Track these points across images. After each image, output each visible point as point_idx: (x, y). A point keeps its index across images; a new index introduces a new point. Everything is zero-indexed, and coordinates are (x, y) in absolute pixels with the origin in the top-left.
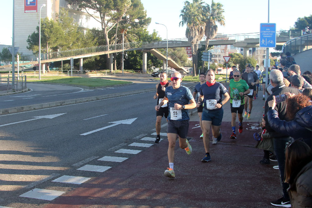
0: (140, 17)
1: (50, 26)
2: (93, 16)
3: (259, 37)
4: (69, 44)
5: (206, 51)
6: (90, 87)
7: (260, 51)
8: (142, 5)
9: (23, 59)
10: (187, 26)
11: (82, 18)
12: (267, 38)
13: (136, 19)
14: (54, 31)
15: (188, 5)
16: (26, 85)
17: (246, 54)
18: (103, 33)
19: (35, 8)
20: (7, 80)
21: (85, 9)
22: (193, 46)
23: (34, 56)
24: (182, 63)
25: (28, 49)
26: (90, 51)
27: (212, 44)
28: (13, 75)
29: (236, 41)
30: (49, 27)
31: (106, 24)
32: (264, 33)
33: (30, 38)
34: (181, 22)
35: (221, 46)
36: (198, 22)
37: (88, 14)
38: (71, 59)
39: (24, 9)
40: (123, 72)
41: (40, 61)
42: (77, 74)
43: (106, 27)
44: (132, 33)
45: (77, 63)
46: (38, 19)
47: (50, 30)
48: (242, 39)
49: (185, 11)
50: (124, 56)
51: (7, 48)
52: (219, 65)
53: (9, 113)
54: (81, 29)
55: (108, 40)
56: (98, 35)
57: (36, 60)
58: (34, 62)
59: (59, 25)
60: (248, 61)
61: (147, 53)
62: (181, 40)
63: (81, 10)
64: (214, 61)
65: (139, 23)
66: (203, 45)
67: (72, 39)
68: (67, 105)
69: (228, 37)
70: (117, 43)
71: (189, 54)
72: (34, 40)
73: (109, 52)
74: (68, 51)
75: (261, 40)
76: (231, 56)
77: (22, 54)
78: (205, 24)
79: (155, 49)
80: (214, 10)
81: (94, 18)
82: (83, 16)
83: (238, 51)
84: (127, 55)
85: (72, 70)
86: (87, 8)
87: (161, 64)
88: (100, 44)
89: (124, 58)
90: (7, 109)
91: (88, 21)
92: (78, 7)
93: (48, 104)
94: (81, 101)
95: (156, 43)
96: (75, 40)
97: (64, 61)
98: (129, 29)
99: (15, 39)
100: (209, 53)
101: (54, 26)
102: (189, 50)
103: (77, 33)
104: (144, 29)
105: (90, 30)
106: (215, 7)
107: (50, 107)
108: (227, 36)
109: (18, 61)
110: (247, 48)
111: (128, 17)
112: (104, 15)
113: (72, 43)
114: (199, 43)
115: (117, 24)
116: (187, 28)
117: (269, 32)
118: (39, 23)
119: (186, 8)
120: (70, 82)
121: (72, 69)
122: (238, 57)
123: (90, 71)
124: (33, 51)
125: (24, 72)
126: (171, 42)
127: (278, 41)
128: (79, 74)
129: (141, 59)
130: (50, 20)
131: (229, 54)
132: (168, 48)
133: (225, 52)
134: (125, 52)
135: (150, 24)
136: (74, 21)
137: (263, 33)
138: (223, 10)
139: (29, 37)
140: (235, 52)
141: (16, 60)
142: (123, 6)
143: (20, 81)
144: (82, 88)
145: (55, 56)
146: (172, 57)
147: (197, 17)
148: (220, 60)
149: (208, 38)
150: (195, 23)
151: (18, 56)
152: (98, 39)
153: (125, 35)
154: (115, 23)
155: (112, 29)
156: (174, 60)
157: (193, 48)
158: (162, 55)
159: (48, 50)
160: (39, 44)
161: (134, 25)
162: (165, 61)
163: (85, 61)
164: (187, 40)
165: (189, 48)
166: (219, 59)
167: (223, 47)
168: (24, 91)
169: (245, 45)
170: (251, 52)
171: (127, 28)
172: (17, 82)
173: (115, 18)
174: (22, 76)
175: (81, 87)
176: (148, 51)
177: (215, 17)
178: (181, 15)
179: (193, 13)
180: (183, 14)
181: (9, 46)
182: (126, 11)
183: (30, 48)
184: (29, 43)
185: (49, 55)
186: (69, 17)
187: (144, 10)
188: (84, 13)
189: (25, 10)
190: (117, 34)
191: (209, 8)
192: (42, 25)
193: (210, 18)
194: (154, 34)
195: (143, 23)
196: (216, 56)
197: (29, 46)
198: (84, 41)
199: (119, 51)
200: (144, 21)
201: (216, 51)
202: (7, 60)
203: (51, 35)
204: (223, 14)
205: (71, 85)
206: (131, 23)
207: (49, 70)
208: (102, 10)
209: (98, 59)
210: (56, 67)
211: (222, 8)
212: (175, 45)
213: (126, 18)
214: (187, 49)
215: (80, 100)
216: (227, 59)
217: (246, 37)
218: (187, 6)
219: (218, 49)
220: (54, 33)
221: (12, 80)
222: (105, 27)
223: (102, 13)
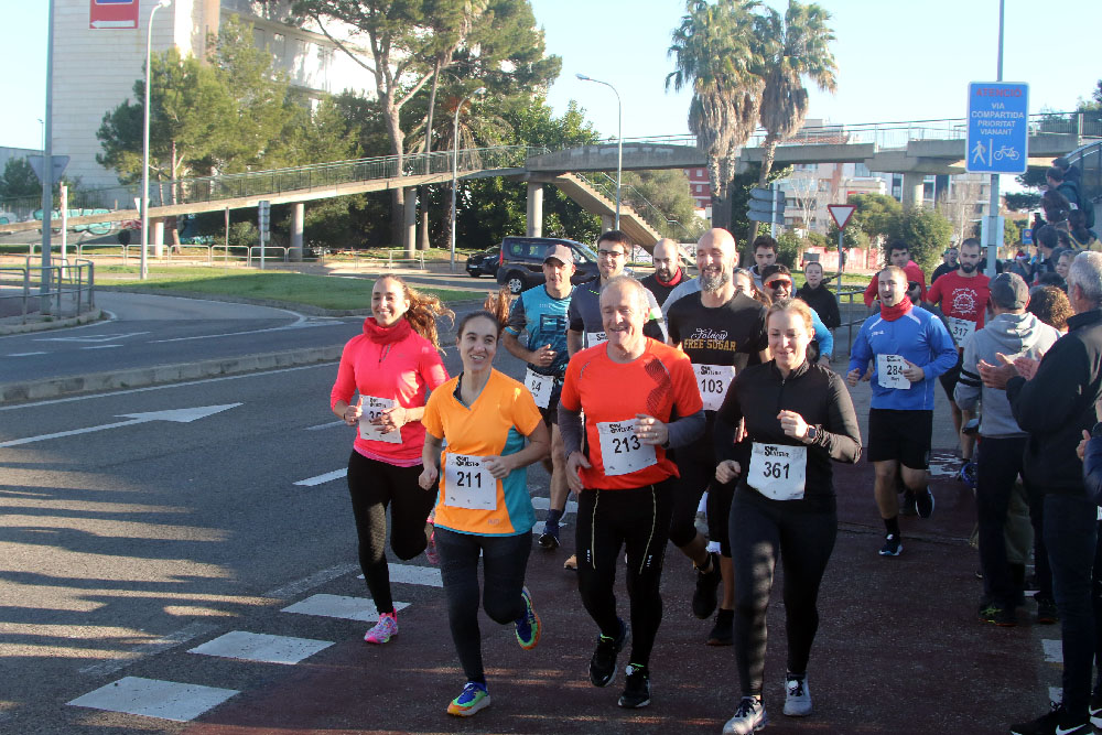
0: (521, 52)
1: (185, 81)
2: (347, 46)
3: (964, 136)
4: (255, 148)
5: (764, 187)
6: (332, 309)
7: (965, 188)
8: (527, 9)
9: (82, 201)
10: (695, 89)
11: (305, 54)
12: (995, 137)
13: (504, 62)
14: (199, 98)
15: (699, 10)
16: (91, 295)
17: (910, 196)
18: (380, 110)
19: (131, 13)
20: (22, 278)
21: (317, 18)
22: (716, 164)
23: (124, 190)
24: (672, 227)
25: (101, 166)
26: (333, 177)
27: (784, 159)
28: (46, 260)
29: (876, 151)
30: (182, 84)
31: (394, 76)
32: (983, 119)
33: (109, 125)
34: (672, 75)
35: (819, 165)
36: (736, 77)
37: (327, 39)
38: (262, 206)
39: (88, 17)
40: (452, 256)
41: (143, 208)
42: (282, 260)
43: (394, 90)
44: (488, 111)
45: (284, 219)
46: (138, 53)
47: (184, 94)
48: (897, 141)
49: (687, 34)
50: (459, 196)
51: (25, 160)
52: (810, 239)
53: (27, 400)
54: (299, 92)
55: (399, 136)
56: (361, 117)
57: (130, 207)
58: (124, 212)
59: (219, 77)
60: (920, 223)
61: (544, 186)
62: (671, 143)
63: (300, 22)
64: (790, 222)
65: (517, 74)
66: (754, 163)
67: (265, 131)
68: (244, 373)
69: (845, 134)
70: (434, 148)
71: (699, 194)
72: (123, 131)
73: (402, 182)
74: (250, 173)
75: (972, 145)
76: (856, 204)
77: (77, 181)
78: (762, 84)
79: (574, 172)
80: (795, 32)
81: (350, 55)
82: (307, 45)
83: (882, 186)
84: (467, 193)
85: (263, 247)
86: (323, 18)
87: (594, 231)
88: (370, 151)
89: (459, 205)
90: (21, 383)
91: (329, 66)
92: (290, 12)
93: (175, 369)
94: (298, 361)
95: (577, 152)
96: (275, 133)
97: (233, 212)
98: (478, 96)
99: (55, 126)
100: (775, 193)
101: (199, 82)
102: (699, 179)
103: (284, 107)
104: (532, 100)
105: (334, 99)
106: (800, 22)
107: (181, 381)
108: (844, 128)
109: (65, 210)
110: (915, 175)
111: (476, 51)
112: (386, 44)
113: (263, 147)
114: (736, 153)
115: (432, 79)
116: (695, 98)
117: (1002, 115)
118: (144, 69)
119: (691, 22)
120: (257, 288)
121: (263, 244)
122: (881, 208)
123: (334, 253)
124: (119, 171)
125: (84, 248)
126: (633, 150)
127: (1033, 152)
128: (291, 261)
129: (519, 210)
130: (184, 57)
131: (849, 198)
132: (623, 169)
133: (834, 190)
134: (463, 182)
135: (557, 80)
136: (272, 63)
137: (977, 119)
138: (831, 31)
139: (105, 120)
140: (871, 191)
141: (57, 206)
142: (455, 10)
143: (69, 283)
144: (303, 313)
145: (200, 193)
146: (636, 206)
147: (732, 58)
148: (814, 220)
149: (771, 137)
150: (725, 78)
151: (64, 190)
152: (362, 134)
153: (464, 120)
154: (426, 73)
155: (415, 96)
156: (643, 215)
157: (717, 172)
158: (598, 196)
159: (176, 167)
160: (142, 145)
161: (498, 83)
162: (609, 220)
163: (313, 215)
164: (693, 142)
165: (700, 173)
166: (812, 214)
167: (827, 169)
168: (83, 318)
169: (911, 164)
170: (932, 190)
171: (469, 93)
172: (60, 286)
173: (425, 57)
174: (79, 263)
175: (294, 310)
176: (548, 180)
177: (801, 59)
178: (675, 48)
179: (716, 42)
180: (681, 44)
181: (32, 154)
182: (468, 29)
183: (108, 162)
184: (105, 141)
185: (180, 190)
186: (257, 50)
187: (536, 29)
188: (312, 36)
189: (92, 21)
190: (434, 116)
191: (777, 25)
192: (156, 74)
193: (781, 60)
194: (573, 116)
195: (531, 76)
196: (801, 205)
197: (104, 154)
198: (309, 139)
199: (438, 181)
200: (537, 70)
201: (800, 183)
202: (22, 202)
203: (190, 113)
204: (830, 48)
205: (257, 302)
206: (485, 74)
207: (178, 245)
208: (381, 25)
209: (362, 207)
210: (204, 234)
211: (827, 24)
212: (647, 159)
213: (468, 56)
214: (693, 177)
215: (295, 355)
216: (842, 215)
217: (916, 136)
218: (695, 16)
219: (809, 178)
220: (197, 108)
221: (39, 280)
222: (389, 88)
223: (379, 35)
